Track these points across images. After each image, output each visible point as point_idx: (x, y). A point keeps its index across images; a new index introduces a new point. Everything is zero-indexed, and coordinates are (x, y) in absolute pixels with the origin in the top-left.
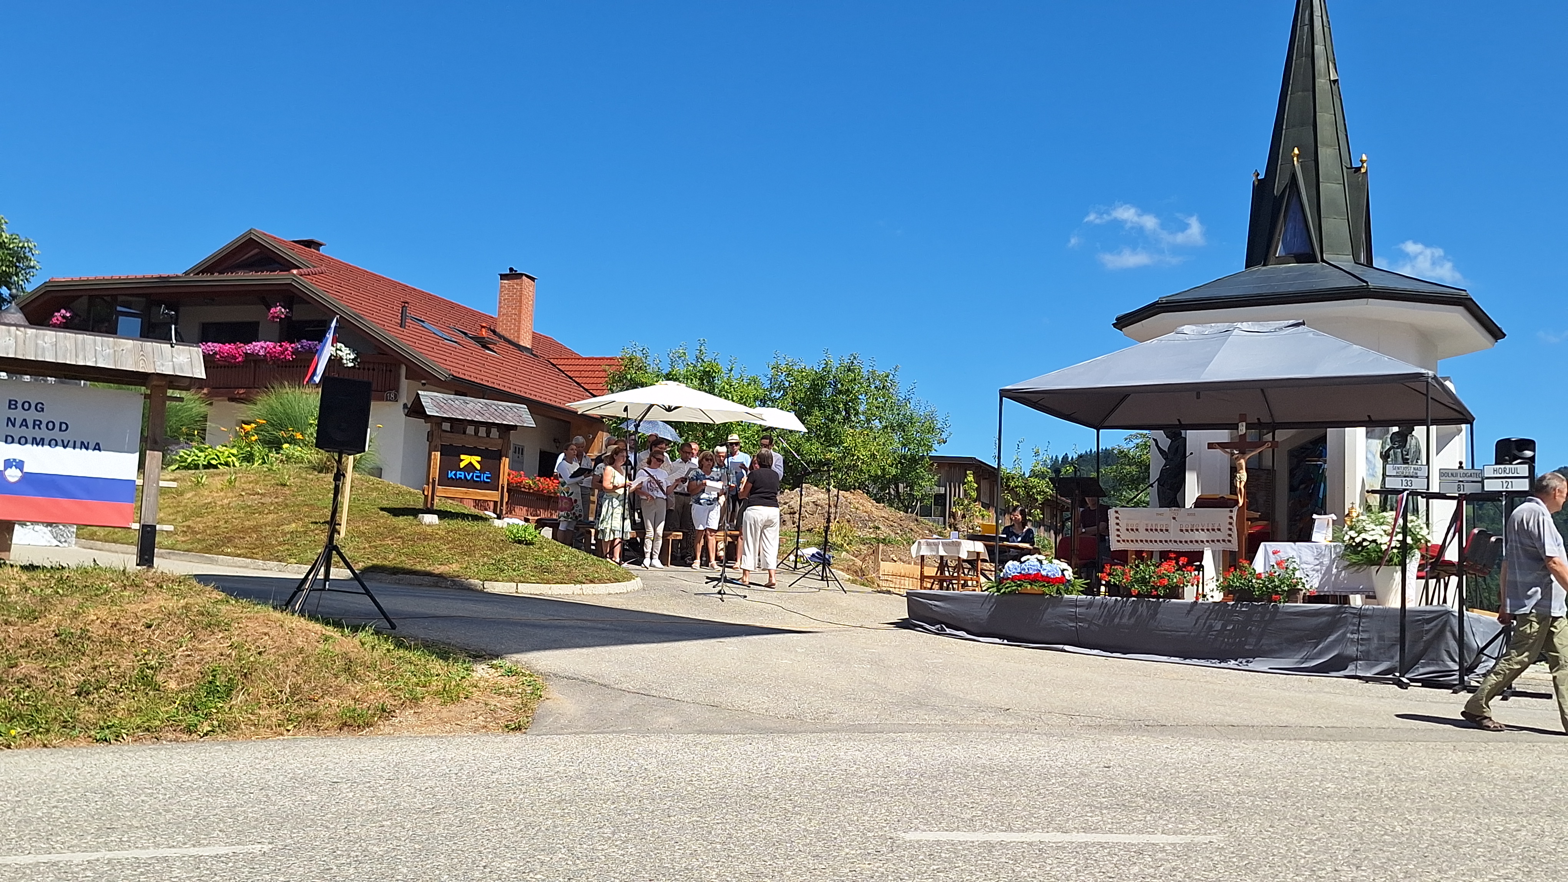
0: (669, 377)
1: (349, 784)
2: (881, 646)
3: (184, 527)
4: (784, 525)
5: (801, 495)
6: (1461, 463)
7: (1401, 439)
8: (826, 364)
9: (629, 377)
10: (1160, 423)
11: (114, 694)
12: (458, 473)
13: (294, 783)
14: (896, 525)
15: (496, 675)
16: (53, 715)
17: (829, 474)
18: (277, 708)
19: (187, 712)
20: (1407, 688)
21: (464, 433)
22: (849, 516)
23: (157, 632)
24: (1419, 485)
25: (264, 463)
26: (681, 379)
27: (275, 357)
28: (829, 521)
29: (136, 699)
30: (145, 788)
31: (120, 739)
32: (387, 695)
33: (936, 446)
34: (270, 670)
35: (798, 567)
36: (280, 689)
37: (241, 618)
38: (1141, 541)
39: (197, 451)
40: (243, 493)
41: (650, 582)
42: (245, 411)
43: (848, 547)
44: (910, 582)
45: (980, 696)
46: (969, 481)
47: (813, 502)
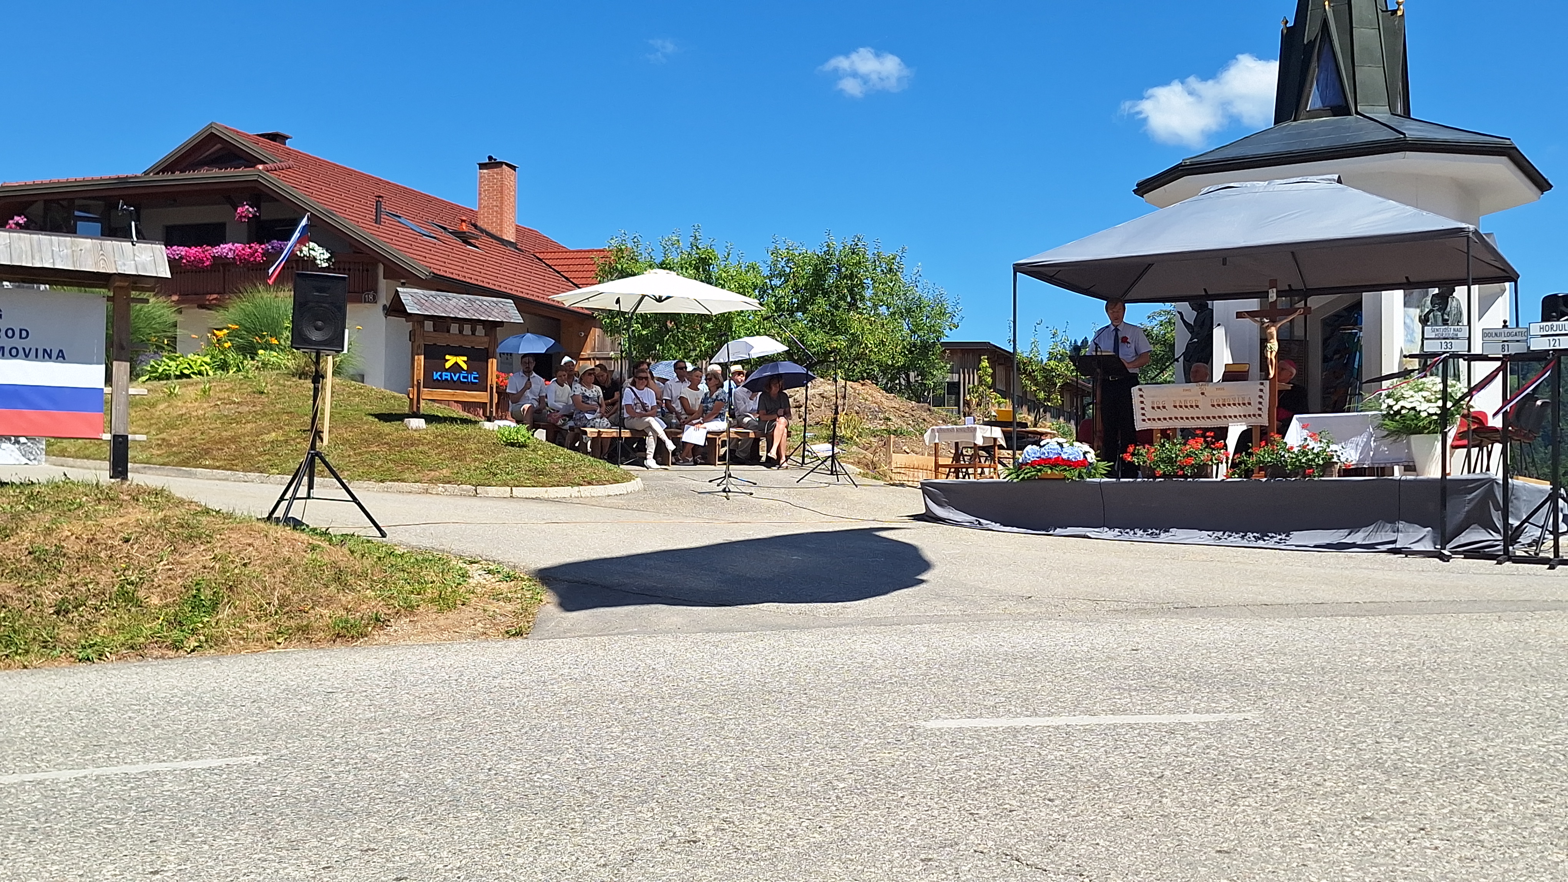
0: (661, 265)
1: (345, 694)
3: (157, 438)
6: (1505, 322)
7: (1442, 301)
8: (829, 247)
9: (619, 267)
10: (1184, 294)
11: (94, 612)
12: (444, 374)
13: (287, 694)
14: (907, 415)
15: (493, 580)
16: (32, 635)
17: (835, 364)
18: (266, 621)
19: (172, 628)
20: (1448, 561)
21: (448, 331)
22: (857, 408)
23: (136, 547)
24: (1460, 347)
25: (239, 370)
26: (675, 268)
27: (244, 259)
28: (836, 413)
29: (118, 616)
31: (103, 658)
32: (380, 604)
33: (947, 331)
34: (256, 582)
35: (805, 462)
36: (268, 601)
37: (223, 529)
38: (1168, 419)
39: (167, 361)
40: (219, 403)
41: (652, 483)
42: (215, 317)
43: (857, 440)
44: (925, 474)
45: (1000, 585)
46: (983, 367)
47: (820, 394)
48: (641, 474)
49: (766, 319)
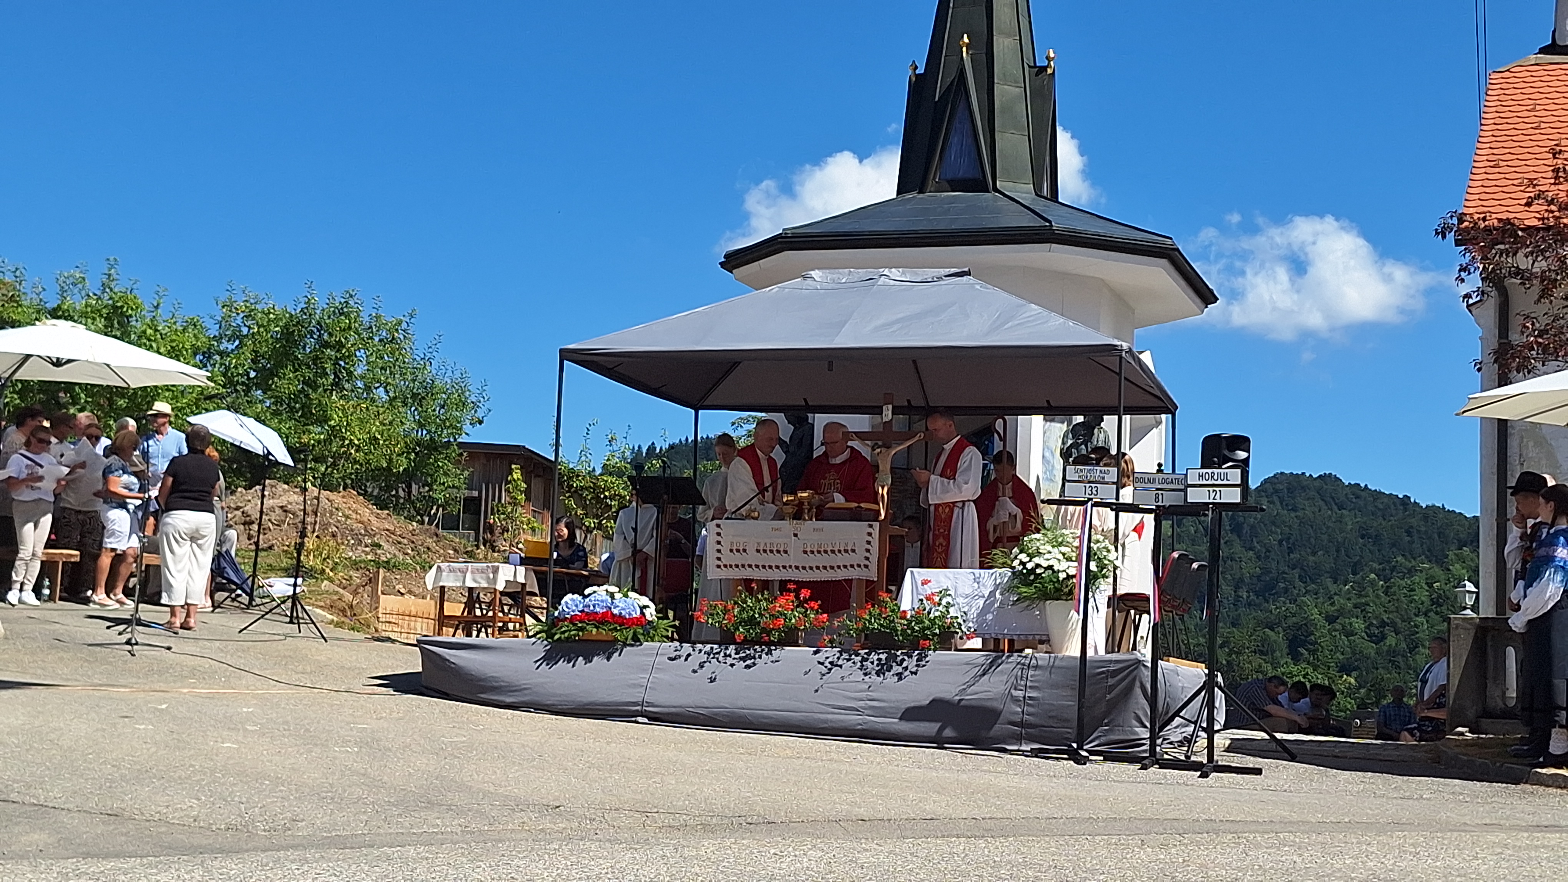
0: (58, 313)
2: (377, 719)
5: (263, 496)
6: (1159, 465)
8: (308, 303)
10: (779, 403)
17: (306, 466)
20: (1085, 764)
22: (335, 529)
26: (76, 318)
28: (303, 535)
33: (467, 428)
38: (750, 566)
41: (18, 628)
43: (331, 574)
44: (425, 625)
45: (519, 789)
46: (514, 480)
47: (282, 507)
48: (3, 613)
49: (210, 398)
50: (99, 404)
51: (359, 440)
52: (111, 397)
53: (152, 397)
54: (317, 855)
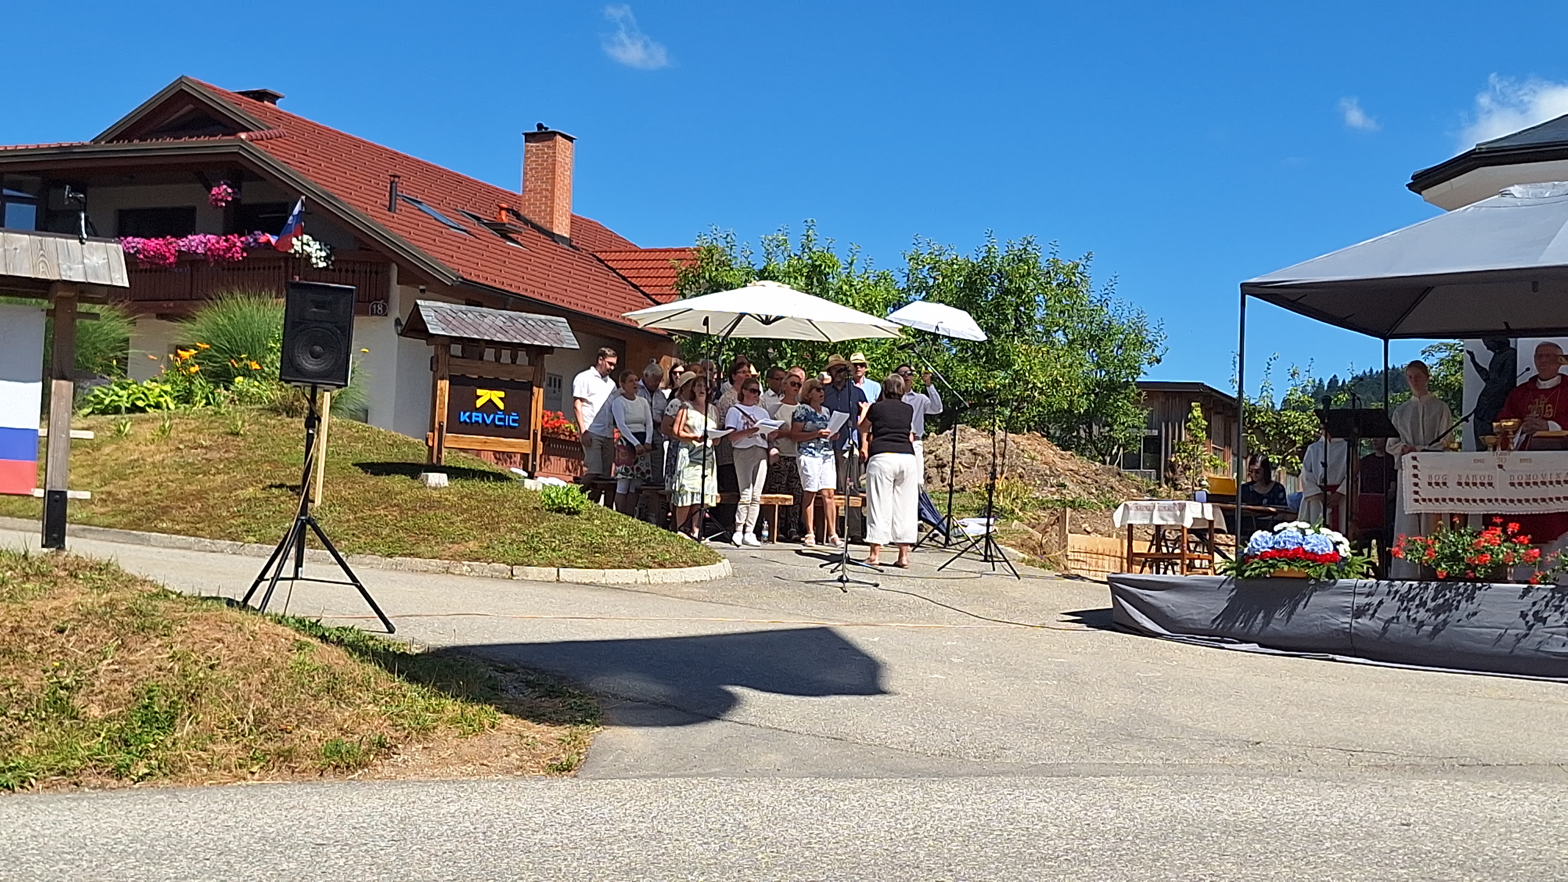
0: (763, 275)
1: (339, 847)
2: (1073, 653)
3: (102, 493)
4: (929, 482)
5: (954, 440)
8: (989, 252)
9: (707, 275)
10: (1477, 328)
11: (16, 723)
12: (474, 414)
13: (264, 845)
14: (1089, 481)
17: (994, 409)
18: (237, 743)
19: (116, 748)
21: (481, 359)
22: (1022, 470)
23: (73, 639)
25: (208, 403)
26: (780, 278)
27: (219, 255)
28: (993, 477)
29: (47, 730)
30: (64, 853)
31: (26, 785)
32: (385, 724)
33: (1145, 367)
34: (227, 689)
35: (950, 543)
36: (240, 716)
37: (186, 618)
38: (1451, 500)
39: (117, 389)
40: (181, 446)
41: (743, 567)
42: (181, 332)
43: (1021, 514)
44: (1112, 563)
45: (1217, 724)
46: (1194, 417)
47: (971, 450)
48: (728, 553)
49: (901, 348)
50: (802, 358)
51: (1042, 383)
52: (814, 351)
53: (849, 349)
54: (1027, 782)
